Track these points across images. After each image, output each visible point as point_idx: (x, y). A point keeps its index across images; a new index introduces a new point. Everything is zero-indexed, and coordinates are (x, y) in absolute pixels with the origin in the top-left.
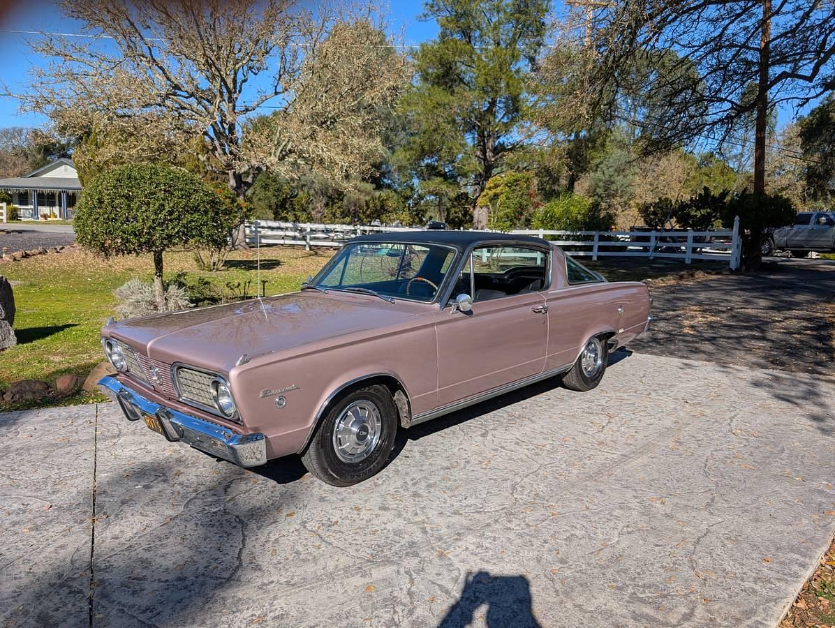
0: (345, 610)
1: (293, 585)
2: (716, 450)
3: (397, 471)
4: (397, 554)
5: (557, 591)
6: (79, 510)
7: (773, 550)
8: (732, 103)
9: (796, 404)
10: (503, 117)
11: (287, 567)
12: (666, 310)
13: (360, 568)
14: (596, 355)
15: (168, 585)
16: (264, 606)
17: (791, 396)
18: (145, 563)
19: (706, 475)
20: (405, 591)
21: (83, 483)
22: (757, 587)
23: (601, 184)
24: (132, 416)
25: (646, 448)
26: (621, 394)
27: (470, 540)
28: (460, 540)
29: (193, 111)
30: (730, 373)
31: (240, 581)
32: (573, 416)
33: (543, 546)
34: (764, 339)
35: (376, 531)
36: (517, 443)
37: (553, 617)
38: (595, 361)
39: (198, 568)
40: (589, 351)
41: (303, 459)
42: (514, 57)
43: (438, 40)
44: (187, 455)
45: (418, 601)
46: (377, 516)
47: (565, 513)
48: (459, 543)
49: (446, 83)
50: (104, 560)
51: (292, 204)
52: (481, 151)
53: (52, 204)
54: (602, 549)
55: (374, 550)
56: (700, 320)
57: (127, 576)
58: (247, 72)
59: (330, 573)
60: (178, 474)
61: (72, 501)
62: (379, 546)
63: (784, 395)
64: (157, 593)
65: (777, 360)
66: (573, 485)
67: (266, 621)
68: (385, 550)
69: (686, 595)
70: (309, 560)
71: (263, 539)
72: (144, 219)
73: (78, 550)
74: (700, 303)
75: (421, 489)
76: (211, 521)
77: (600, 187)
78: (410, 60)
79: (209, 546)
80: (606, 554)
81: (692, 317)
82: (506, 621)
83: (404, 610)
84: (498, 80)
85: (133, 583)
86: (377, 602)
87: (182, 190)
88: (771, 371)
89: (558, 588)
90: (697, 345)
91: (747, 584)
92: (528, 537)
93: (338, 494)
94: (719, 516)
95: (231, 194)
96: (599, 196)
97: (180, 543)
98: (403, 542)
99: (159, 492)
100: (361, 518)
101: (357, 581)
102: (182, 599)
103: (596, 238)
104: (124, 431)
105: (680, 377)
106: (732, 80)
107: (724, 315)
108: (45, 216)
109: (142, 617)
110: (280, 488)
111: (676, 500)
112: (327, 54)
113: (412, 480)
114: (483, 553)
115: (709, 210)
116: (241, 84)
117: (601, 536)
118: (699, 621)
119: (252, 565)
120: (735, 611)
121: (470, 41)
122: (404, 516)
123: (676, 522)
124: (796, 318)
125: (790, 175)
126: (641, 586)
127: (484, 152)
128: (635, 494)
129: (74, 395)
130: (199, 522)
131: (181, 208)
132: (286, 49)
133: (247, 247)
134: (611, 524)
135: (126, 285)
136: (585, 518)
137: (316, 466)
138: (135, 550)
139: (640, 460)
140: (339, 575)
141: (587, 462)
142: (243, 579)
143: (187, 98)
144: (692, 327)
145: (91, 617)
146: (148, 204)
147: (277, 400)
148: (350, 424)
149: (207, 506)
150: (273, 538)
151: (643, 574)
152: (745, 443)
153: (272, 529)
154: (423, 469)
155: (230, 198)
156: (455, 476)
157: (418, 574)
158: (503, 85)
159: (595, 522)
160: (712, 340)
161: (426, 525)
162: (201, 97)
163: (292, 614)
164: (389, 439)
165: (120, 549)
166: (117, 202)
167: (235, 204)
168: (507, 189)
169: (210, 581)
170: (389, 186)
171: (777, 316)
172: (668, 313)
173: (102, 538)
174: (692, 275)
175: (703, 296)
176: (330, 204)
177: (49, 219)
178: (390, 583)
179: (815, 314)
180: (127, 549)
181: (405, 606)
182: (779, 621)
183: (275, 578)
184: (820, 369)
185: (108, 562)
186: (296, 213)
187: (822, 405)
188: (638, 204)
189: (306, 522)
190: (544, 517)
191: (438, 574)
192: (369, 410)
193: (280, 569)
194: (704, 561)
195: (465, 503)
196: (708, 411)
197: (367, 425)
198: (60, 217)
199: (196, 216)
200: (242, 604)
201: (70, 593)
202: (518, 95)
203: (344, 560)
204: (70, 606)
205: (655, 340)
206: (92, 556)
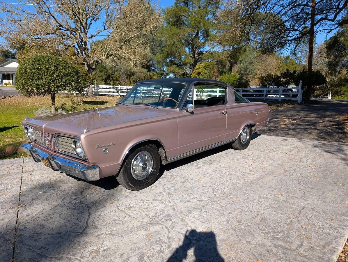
0: (137, 246)
1: (113, 235)
2: (302, 173)
3: (160, 184)
4: (161, 220)
5: (237, 235)
6: (12, 203)
7: (335, 215)
8: (300, 31)
9: (334, 154)
10: (202, 40)
11: (110, 227)
12: (273, 119)
13: (144, 227)
14: (247, 134)
15: (52, 236)
16: (99, 245)
17: (332, 151)
18: (42, 226)
19: (300, 183)
20: (166, 237)
21: (15, 191)
22: (331, 232)
23: (243, 69)
24: (37, 160)
25: (271, 173)
26: (258, 151)
27: (195, 213)
28: (191, 213)
29: (68, 37)
30: (304, 142)
31: (87, 233)
32: (238, 160)
33: (229, 215)
34: (316, 129)
35: (152, 210)
36: (214, 172)
37: (237, 247)
38: (246, 137)
39: (67, 228)
40: (244, 132)
41: (117, 178)
42: (207, 13)
43: (174, 6)
44: (64, 178)
45: (172, 241)
46: (152, 203)
47: (238, 201)
48: (191, 215)
49: (178, 25)
50: (22, 225)
51: (112, 77)
52: (193, 54)
53: (9, 79)
54: (257, 216)
55: (151, 218)
56: (287, 122)
57: (33, 232)
58: (92, 20)
59: (130, 229)
60: (60, 186)
61: (9, 199)
62: (153, 217)
63: (328, 150)
64: (47, 240)
65: (323, 137)
66: (241, 189)
67: (99, 252)
68: (156, 218)
69: (298, 236)
70: (120, 223)
71: (98, 214)
72: (45, 79)
73: (10, 221)
74: (287, 116)
75: (171, 191)
76: (74, 207)
77: (242, 71)
78: (162, 15)
79: (73, 218)
80: (258, 218)
81: (284, 121)
82: (215, 249)
83: (166, 245)
84: (200, 23)
85: (35, 235)
86: (153, 242)
87: (62, 66)
88: (321, 141)
89: (238, 234)
90: (288, 132)
91: (326, 230)
92: (222, 211)
93: (134, 194)
94: (308, 200)
95: (85, 72)
96: (242, 74)
97: (59, 217)
98: (164, 214)
99: (50, 194)
100: (144, 204)
101: (143, 232)
102: (59, 243)
103: (241, 91)
104: (35, 169)
105: (282, 144)
106: (300, 21)
107: (298, 120)
108: (6, 84)
109: (39, 252)
110: (107, 192)
111: (288, 194)
112: (126, 11)
113: (167, 187)
114: (201, 219)
115: (289, 79)
116: (89, 25)
117: (255, 210)
118: (306, 248)
119: (93, 226)
120: (322, 243)
121: (188, 6)
122: (164, 203)
123: (289, 203)
124: (328, 121)
125: (321, 65)
126: (277, 232)
127: (194, 55)
128: (269, 192)
129: (14, 154)
130: (69, 207)
131: (62, 74)
132: (109, 10)
133: (93, 96)
134: (260, 205)
135: (39, 110)
136: (247, 202)
137: (123, 181)
138: (38, 220)
139: (269, 178)
140: (134, 230)
141: (246, 179)
142: (89, 232)
143: (65, 31)
144: (285, 125)
145: (14, 252)
146: (47, 72)
147: (104, 150)
148: (139, 162)
149: (72, 200)
150: (103, 214)
151: (277, 227)
152: (315, 170)
153: (103, 210)
154: (172, 183)
155: (85, 73)
156: (187, 186)
157: (172, 229)
158: (202, 25)
159: (252, 204)
160: (294, 130)
161: (174, 207)
162: (72, 30)
163: (112, 248)
164: (157, 169)
165: (30, 220)
166: (33, 71)
167: (88, 76)
168: (204, 69)
169: (72, 234)
170: (154, 70)
171: (321, 120)
172: (274, 120)
173: (22, 215)
174: (282, 106)
175: (288, 113)
176: (129, 77)
177: (8, 85)
178: (158, 233)
179: (336, 119)
180: (33, 220)
181: (166, 244)
182: (343, 247)
183: (104, 232)
184: (342, 140)
185: (24, 226)
186: (114, 81)
187: (345, 154)
188: (258, 78)
189: (119, 206)
190: (228, 202)
191: (181, 229)
192: (147, 156)
193: (107, 228)
194: (304, 221)
195: (192, 197)
196: (297, 158)
197: (146, 162)
198: (13, 84)
199: (69, 78)
200: (88, 244)
201: (4, 241)
202: (209, 29)
203: (137, 223)
204: (4, 247)
205: (270, 130)
206: (16, 224)
